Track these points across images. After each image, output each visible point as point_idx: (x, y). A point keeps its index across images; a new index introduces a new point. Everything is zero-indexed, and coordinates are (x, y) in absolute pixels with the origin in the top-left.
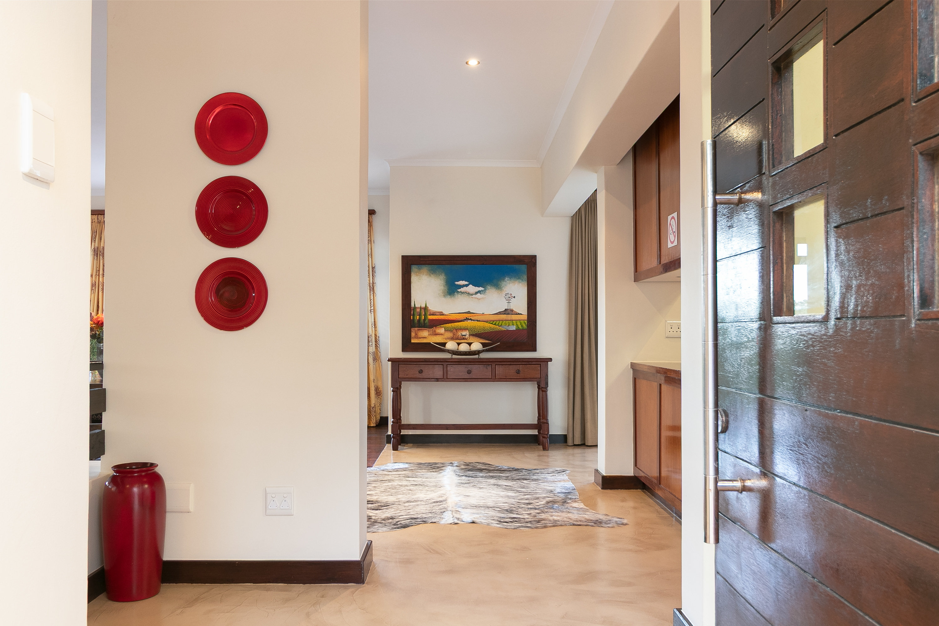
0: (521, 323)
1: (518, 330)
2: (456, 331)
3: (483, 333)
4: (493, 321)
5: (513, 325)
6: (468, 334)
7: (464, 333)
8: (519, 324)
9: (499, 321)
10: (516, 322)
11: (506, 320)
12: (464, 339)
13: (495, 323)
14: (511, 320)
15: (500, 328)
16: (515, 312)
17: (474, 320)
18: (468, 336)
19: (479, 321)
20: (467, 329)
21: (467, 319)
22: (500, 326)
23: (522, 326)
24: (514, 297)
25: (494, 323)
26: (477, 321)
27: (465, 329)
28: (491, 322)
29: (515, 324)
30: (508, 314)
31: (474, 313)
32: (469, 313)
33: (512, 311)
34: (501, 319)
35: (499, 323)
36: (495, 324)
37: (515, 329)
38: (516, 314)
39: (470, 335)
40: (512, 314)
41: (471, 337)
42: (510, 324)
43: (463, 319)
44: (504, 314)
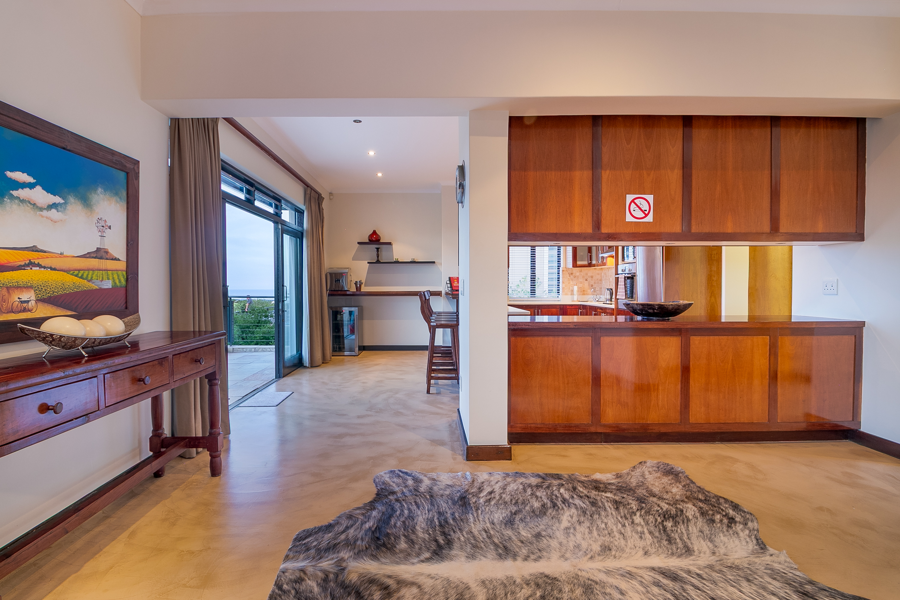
0: (118, 276)
1: (115, 288)
2: (9, 292)
3: (61, 296)
4: (79, 270)
5: (108, 279)
6: (33, 298)
7: (24, 297)
8: (116, 276)
9: (88, 270)
10: (117, 273)
11: (98, 270)
12: (25, 310)
13: (83, 275)
14: (105, 270)
15: (90, 284)
16: (111, 255)
17: (44, 267)
18: (33, 302)
19: (55, 269)
20: (31, 287)
21: (31, 264)
22: (89, 281)
23: (120, 282)
24: (110, 227)
25: (80, 275)
26: (52, 269)
27: (27, 287)
28: (76, 272)
29: (111, 278)
30: (101, 258)
31: (45, 252)
32: (34, 249)
33: (107, 252)
34: (91, 267)
35: (88, 275)
36: (81, 277)
37: (111, 287)
38: (112, 259)
39: (38, 300)
40: (107, 259)
41: (40, 305)
42: (104, 278)
43: (23, 263)
44: (95, 258)
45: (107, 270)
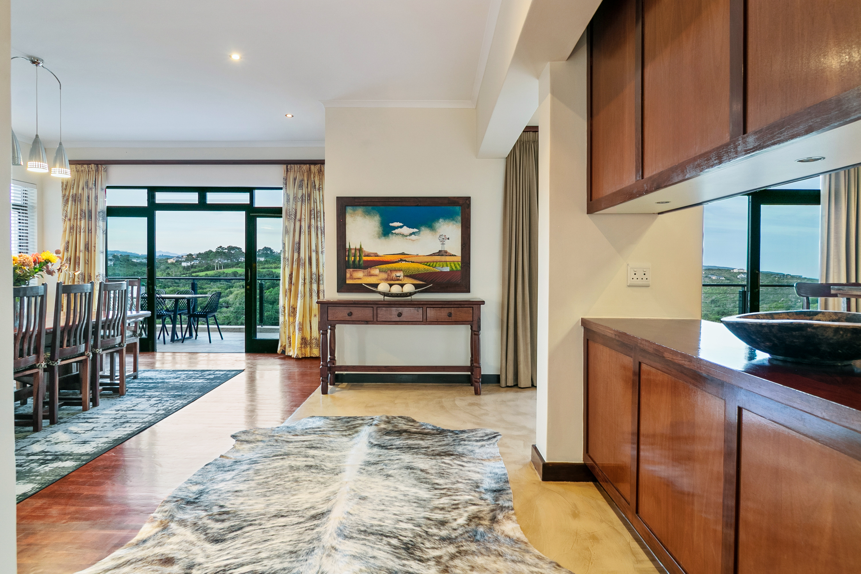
0: (455, 265)
1: (452, 271)
2: (391, 272)
3: (417, 274)
4: (428, 262)
5: (447, 266)
6: (402, 275)
7: (398, 274)
8: (453, 265)
9: (434, 262)
10: (450, 264)
11: (440, 262)
12: (398, 280)
13: (430, 264)
14: (445, 262)
15: (435, 269)
16: (449, 253)
17: (408, 262)
18: (402, 277)
19: (414, 262)
20: (401, 270)
21: (401, 260)
22: (434, 267)
23: (456, 267)
24: (448, 239)
25: (428, 265)
26: (412, 262)
27: (400, 270)
28: (426, 263)
29: (449, 266)
30: (442, 255)
31: (408, 255)
32: (403, 254)
33: (446, 252)
34: (435, 260)
35: (433, 265)
36: (429, 266)
37: (449, 271)
38: (450, 256)
39: (404, 276)
40: (446, 256)
41: (406, 278)
42: (444, 265)
43: (397, 260)
44: (438, 255)
45: (446, 262)
